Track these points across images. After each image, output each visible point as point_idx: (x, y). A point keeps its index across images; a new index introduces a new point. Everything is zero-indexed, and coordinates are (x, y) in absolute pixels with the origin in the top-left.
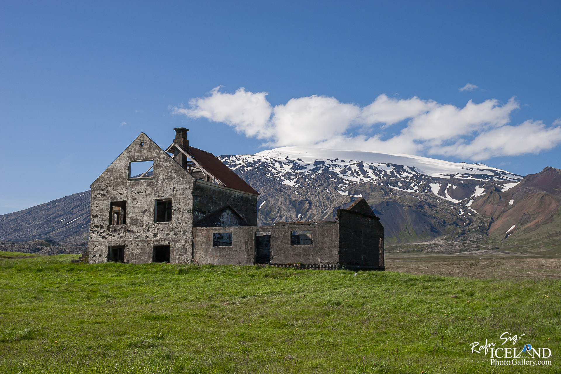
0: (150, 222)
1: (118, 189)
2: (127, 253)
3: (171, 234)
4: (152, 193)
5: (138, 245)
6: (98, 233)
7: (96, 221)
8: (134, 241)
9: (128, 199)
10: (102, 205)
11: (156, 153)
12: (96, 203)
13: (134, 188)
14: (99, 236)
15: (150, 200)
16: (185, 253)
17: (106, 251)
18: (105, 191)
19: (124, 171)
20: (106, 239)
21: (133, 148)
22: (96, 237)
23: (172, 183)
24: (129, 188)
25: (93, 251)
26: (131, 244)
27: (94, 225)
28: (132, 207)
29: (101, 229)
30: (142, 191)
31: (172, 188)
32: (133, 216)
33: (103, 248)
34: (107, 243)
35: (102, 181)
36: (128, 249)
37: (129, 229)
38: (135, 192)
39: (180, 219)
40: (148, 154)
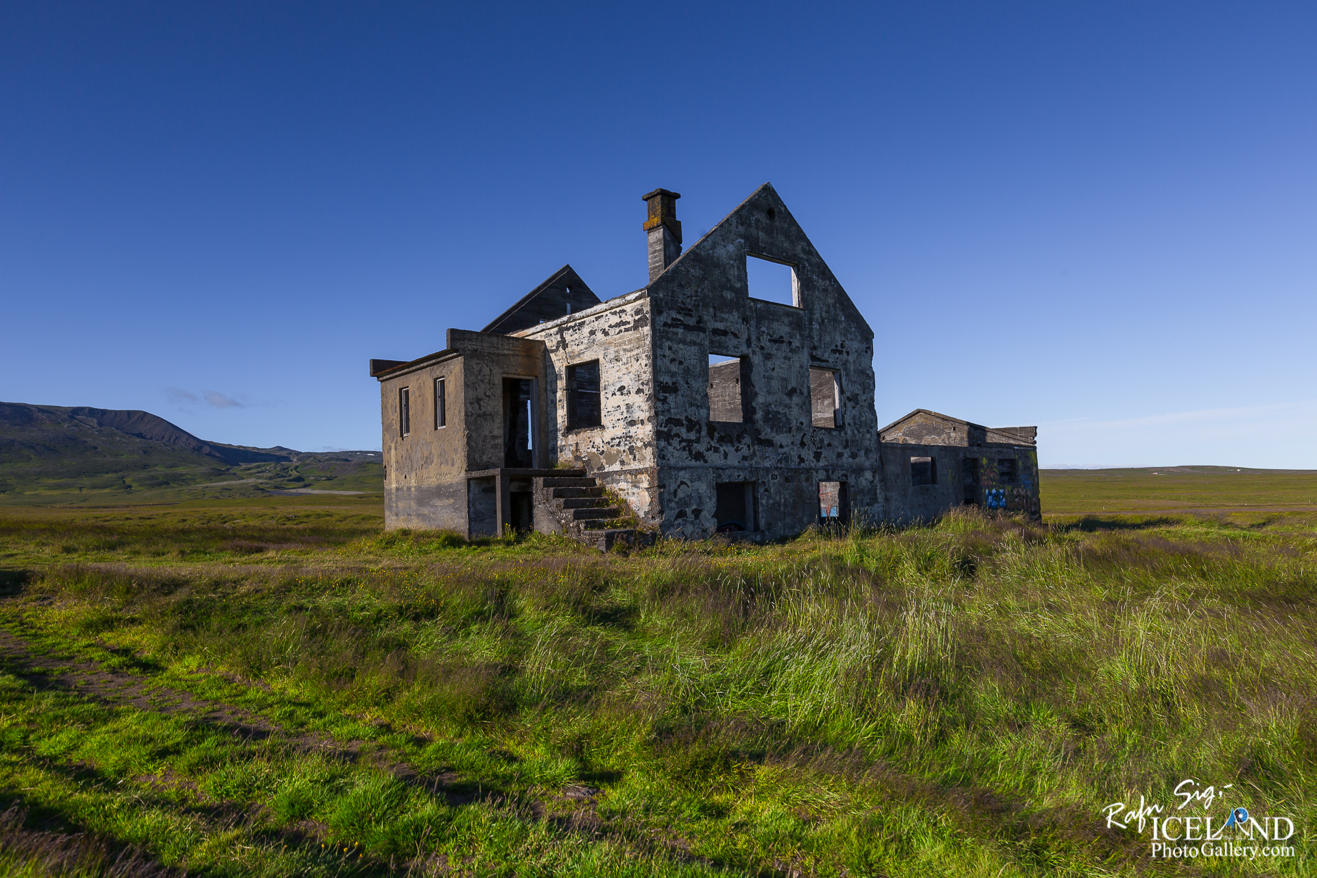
0: (805, 424)
1: (727, 320)
2: (764, 502)
4: (803, 348)
5: (787, 480)
6: (680, 442)
7: (673, 405)
8: (776, 468)
9: (754, 353)
10: (688, 357)
11: (803, 250)
12: (670, 348)
13: (764, 325)
14: (684, 453)
15: (801, 367)
16: (874, 500)
17: (710, 499)
18: (691, 315)
19: (736, 273)
20: (706, 461)
21: (753, 216)
22: (676, 454)
23: (838, 333)
24: (753, 322)
25: (675, 497)
26: (773, 479)
27: (669, 416)
28: (764, 377)
29: (689, 430)
30: (782, 337)
31: (839, 344)
32: (767, 400)
33: (703, 488)
34: (714, 473)
35: (681, 285)
36: (766, 490)
37: (763, 436)
38: (769, 337)
39: (857, 421)
40: (786, 245)
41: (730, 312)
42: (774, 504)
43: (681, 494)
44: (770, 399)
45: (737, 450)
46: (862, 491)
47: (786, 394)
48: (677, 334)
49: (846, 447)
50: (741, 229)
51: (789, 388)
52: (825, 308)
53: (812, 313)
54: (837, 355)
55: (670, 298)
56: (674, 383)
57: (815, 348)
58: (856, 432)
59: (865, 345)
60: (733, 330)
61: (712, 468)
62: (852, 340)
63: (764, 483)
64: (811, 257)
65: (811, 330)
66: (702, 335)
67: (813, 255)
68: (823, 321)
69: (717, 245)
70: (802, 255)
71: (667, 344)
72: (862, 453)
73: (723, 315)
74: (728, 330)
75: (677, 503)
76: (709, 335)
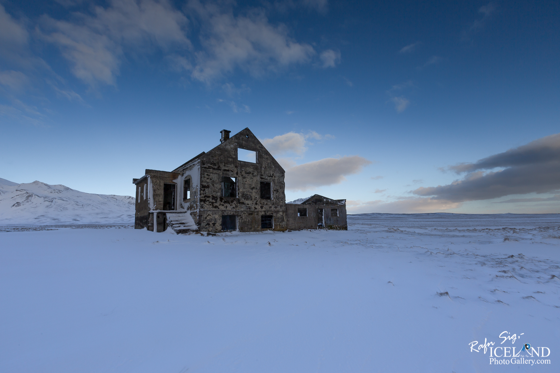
0: (257, 198)
1: (229, 167)
3: (273, 207)
4: (258, 175)
5: (249, 214)
6: (209, 203)
7: (207, 191)
8: (245, 211)
9: (239, 176)
10: (214, 178)
11: (259, 147)
12: (207, 175)
13: (243, 168)
14: (210, 206)
15: (257, 181)
16: (283, 220)
17: (219, 220)
18: (216, 165)
19: (234, 153)
20: (219, 209)
21: (241, 137)
22: (207, 206)
23: (271, 171)
24: (239, 168)
25: (206, 219)
26: (244, 214)
27: (205, 195)
28: (242, 184)
29: (213, 199)
30: (250, 172)
31: (272, 174)
32: (243, 190)
33: (217, 216)
34: (221, 212)
35: (212, 156)
36: (241, 217)
37: (241, 201)
38: (245, 172)
39: (278, 197)
40: (253, 145)
41: (231, 164)
42: (244, 222)
43: (208, 218)
44: (244, 190)
45: (231, 205)
46: (278, 218)
47: (251, 189)
48: (210, 171)
49: (273, 205)
50: (236, 140)
51: (252, 187)
52: (267, 164)
53: (262, 165)
54: (271, 177)
55: (208, 160)
56: (208, 185)
57: (262, 175)
58: (277, 200)
59: (282, 175)
60: (231, 170)
61: (221, 210)
62: (277, 173)
63: (240, 215)
64: (262, 149)
65: (261, 170)
66: (219, 171)
67: (263, 148)
68: (266, 167)
69: (227, 145)
70: (259, 148)
71: (206, 174)
72: (279, 207)
73: (228, 165)
74: (229, 170)
75: (206, 221)
76: (222, 171)
